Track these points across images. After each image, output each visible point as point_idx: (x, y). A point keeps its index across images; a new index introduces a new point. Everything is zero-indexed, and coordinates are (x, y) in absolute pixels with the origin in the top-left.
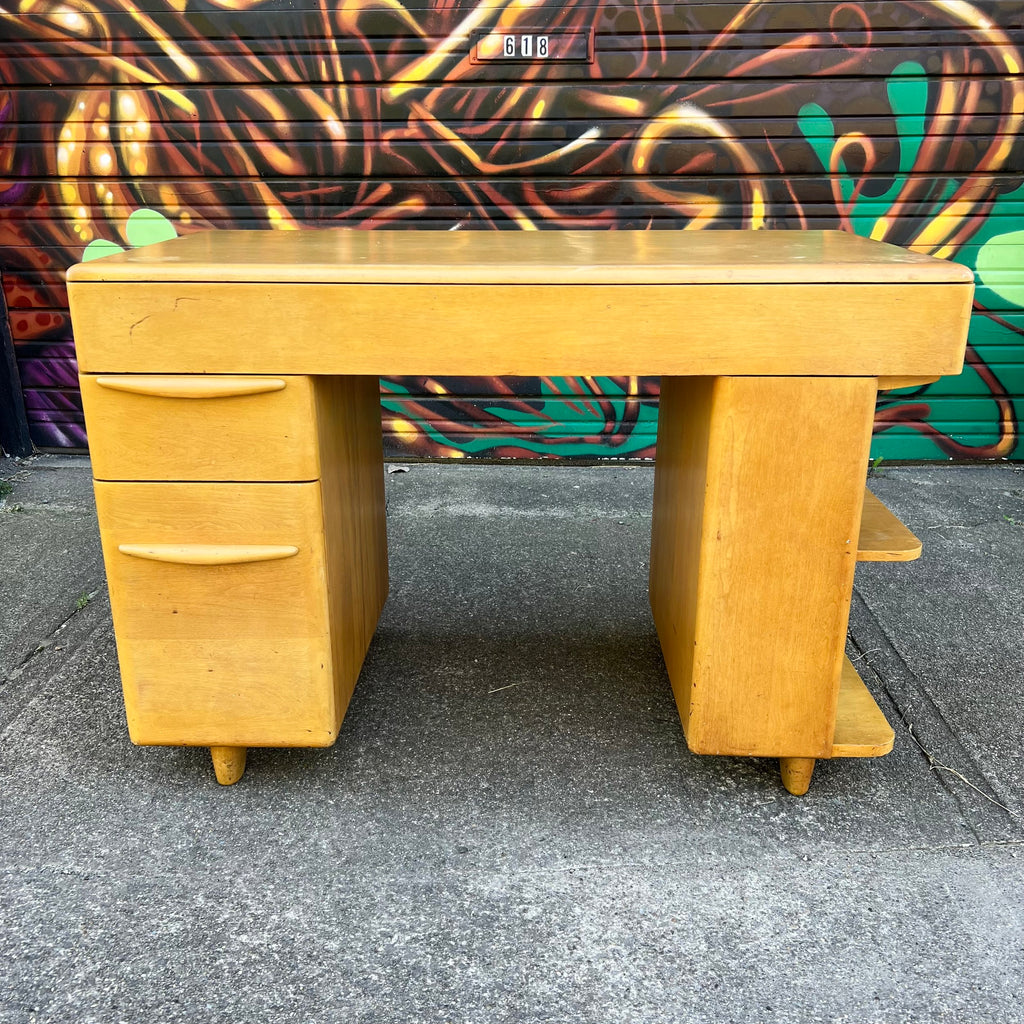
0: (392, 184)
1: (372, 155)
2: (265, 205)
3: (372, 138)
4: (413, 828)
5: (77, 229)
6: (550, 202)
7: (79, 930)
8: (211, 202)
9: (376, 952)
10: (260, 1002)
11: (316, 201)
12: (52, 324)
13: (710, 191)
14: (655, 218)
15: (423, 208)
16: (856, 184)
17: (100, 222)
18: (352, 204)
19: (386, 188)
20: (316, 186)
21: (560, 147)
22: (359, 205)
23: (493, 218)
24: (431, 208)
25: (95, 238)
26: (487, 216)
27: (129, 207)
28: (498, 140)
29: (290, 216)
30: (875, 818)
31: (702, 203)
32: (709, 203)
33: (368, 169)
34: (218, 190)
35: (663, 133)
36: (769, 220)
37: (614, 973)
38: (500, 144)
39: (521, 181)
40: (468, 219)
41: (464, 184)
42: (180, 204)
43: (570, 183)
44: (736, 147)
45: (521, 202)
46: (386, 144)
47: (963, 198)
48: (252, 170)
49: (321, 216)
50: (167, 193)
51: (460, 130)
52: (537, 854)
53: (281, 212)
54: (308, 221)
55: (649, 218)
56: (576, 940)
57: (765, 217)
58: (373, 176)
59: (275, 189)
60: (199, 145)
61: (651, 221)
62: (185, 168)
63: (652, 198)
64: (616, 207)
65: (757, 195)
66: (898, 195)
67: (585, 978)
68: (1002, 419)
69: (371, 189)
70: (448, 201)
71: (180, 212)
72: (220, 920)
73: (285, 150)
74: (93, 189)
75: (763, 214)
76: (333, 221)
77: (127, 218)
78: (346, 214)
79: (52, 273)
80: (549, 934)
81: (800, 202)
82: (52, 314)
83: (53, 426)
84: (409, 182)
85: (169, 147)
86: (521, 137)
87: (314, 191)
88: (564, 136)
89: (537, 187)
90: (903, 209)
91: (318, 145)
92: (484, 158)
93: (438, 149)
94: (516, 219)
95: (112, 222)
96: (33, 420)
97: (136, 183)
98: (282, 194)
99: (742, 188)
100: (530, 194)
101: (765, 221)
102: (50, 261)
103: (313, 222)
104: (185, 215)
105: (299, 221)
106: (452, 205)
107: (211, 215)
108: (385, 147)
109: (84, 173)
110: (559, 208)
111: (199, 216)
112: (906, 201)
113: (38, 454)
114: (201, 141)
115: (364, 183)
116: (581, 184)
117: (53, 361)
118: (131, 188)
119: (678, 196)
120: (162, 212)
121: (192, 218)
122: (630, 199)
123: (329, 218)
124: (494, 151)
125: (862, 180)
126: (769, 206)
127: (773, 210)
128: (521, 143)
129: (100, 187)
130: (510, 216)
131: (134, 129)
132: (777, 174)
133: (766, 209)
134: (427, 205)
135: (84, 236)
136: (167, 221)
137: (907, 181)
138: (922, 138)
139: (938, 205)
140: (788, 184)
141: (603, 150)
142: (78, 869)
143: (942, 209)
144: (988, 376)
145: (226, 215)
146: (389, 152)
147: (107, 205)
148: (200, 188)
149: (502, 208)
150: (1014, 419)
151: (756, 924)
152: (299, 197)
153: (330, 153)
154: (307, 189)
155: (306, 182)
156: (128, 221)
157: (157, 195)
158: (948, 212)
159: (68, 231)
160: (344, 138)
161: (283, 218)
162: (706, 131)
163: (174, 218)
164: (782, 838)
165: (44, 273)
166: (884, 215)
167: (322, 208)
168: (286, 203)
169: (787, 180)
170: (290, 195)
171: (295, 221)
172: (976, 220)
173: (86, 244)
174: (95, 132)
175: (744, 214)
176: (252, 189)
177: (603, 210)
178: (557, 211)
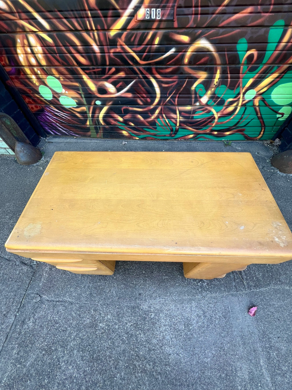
0: (115, 68)
1: (108, 58)
2: (81, 74)
3: (107, 52)
4: (130, 287)
5: (34, 82)
6: (160, 73)
7: (71, 321)
8: (67, 74)
9: (125, 329)
10: (105, 346)
11: (95, 73)
12: (39, 108)
13: (205, 70)
14: (188, 79)
15: (124, 75)
16: (248, 68)
17: (40, 80)
18: (105, 74)
19: (113, 69)
20: (94, 69)
21: (163, 55)
22: (107, 74)
23: (144, 78)
24: (127, 75)
25: (40, 85)
26: (142, 78)
27: (46, 75)
28: (144, 52)
29: (89, 78)
30: (218, 284)
31: (202, 74)
32: (204, 74)
33: (108, 63)
34: (67, 70)
35: (195, 50)
36: (220, 79)
37: (167, 336)
38: (145, 54)
39: (152, 67)
40: (137, 79)
41: (135, 67)
42: (59, 74)
43: (166, 67)
44: (215, 54)
45: (152, 74)
46: (112, 54)
47: (277, 72)
48: (75, 63)
49: (97, 78)
50: (54, 71)
51: (133, 49)
52: (154, 295)
53: (86, 77)
54: (94, 80)
55: (186, 78)
56: (160, 325)
57: (219, 79)
58: (109, 65)
59: (83, 70)
60: (58, 55)
61: (187, 80)
62: (57, 63)
63: (188, 72)
64: (178, 75)
65: (218, 72)
66: (259, 72)
67: (162, 338)
68: (261, 131)
69: (110, 69)
70: (131, 73)
71: (59, 77)
72: (96, 319)
73: (83, 56)
74: (33, 69)
75: (218, 78)
76: (101, 80)
77: (46, 79)
78: (103, 77)
79: (34, 95)
80: (156, 323)
81: (230, 74)
82: (38, 105)
83: (49, 130)
84: (120, 67)
85: (49, 55)
86: (152, 51)
87: (94, 70)
88: (164, 51)
89: (156, 69)
90: (258, 76)
91: (92, 54)
92: (141, 59)
93: (127, 56)
94: (150, 79)
95: (43, 80)
96: (44, 129)
97: (45, 68)
98: (86, 71)
99: (215, 69)
100: (154, 71)
101: (218, 80)
102: (32, 92)
103: (95, 80)
104: (61, 78)
105: (92, 80)
106: (132, 74)
107: (68, 78)
108: (111, 55)
109: (29, 65)
110: (162, 75)
111: (65, 78)
112: (261, 73)
113: (49, 137)
114: (58, 53)
115: (107, 67)
116: (169, 68)
117: (43, 117)
118: (43, 69)
119: (196, 72)
120: (55, 77)
121: (63, 79)
122: (182, 72)
123: (100, 79)
124: (144, 56)
125: (250, 66)
126: (221, 75)
127: (222, 76)
128: (152, 54)
129: (35, 69)
130: (148, 78)
131: (37, 49)
132: (226, 64)
133: (220, 76)
134: (125, 74)
135: (37, 84)
136: (57, 80)
137: (263, 67)
138: (273, 51)
139: (269, 75)
140: (228, 68)
141: (176, 56)
142: (70, 300)
143: (270, 76)
144: (262, 122)
145: (72, 78)
146: (113, 57)
147: (40, 75)
148: (62, 69)
149: (147, 75)
150: (264, 132)
151: (194, 320)
152: (90, 72)
153: (96, 57)
154: (92, 70)
155: (91, 67)
156: (47, 80)
157: (51, 71)
158: (271, 77)
159: (32, 82)
160: (99, 52)
161: (87, 79)
162: (208, 49)
163: (59, 79)
164: (200, 290)
165: (32, 95)
166: (252, 78)
167: (97, 76)
168: (87, 74)
169: (228, 66)
170: (87, 71)
171: (90, 79)
172: (278, 79)
173: (38, 86)
174: (26, 50)
175: (213, 77)
176: (76, 69)
177: (174, 76)
178: (161, 76)
